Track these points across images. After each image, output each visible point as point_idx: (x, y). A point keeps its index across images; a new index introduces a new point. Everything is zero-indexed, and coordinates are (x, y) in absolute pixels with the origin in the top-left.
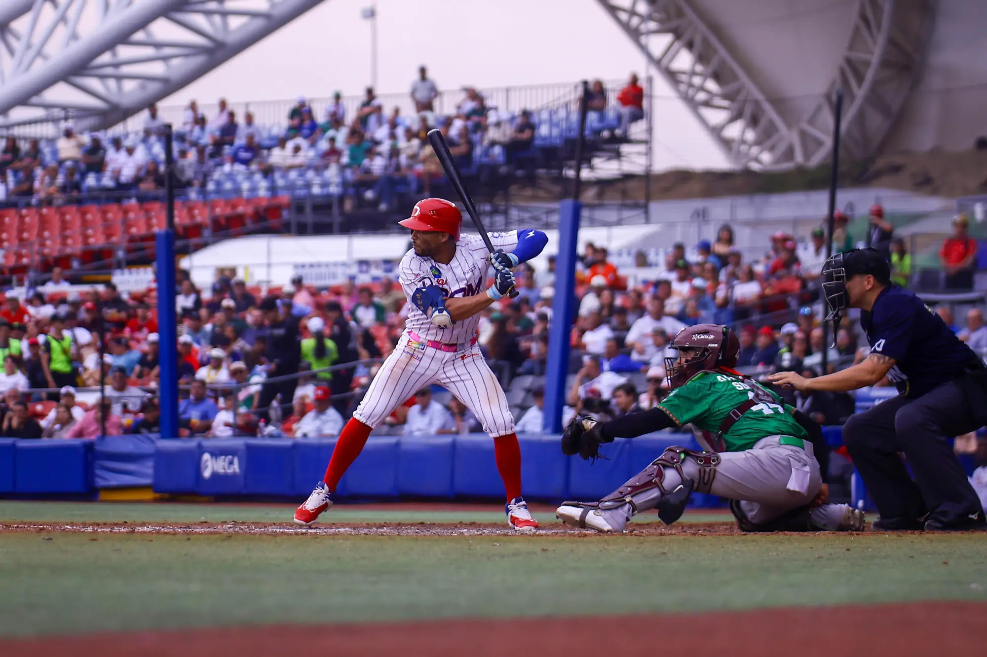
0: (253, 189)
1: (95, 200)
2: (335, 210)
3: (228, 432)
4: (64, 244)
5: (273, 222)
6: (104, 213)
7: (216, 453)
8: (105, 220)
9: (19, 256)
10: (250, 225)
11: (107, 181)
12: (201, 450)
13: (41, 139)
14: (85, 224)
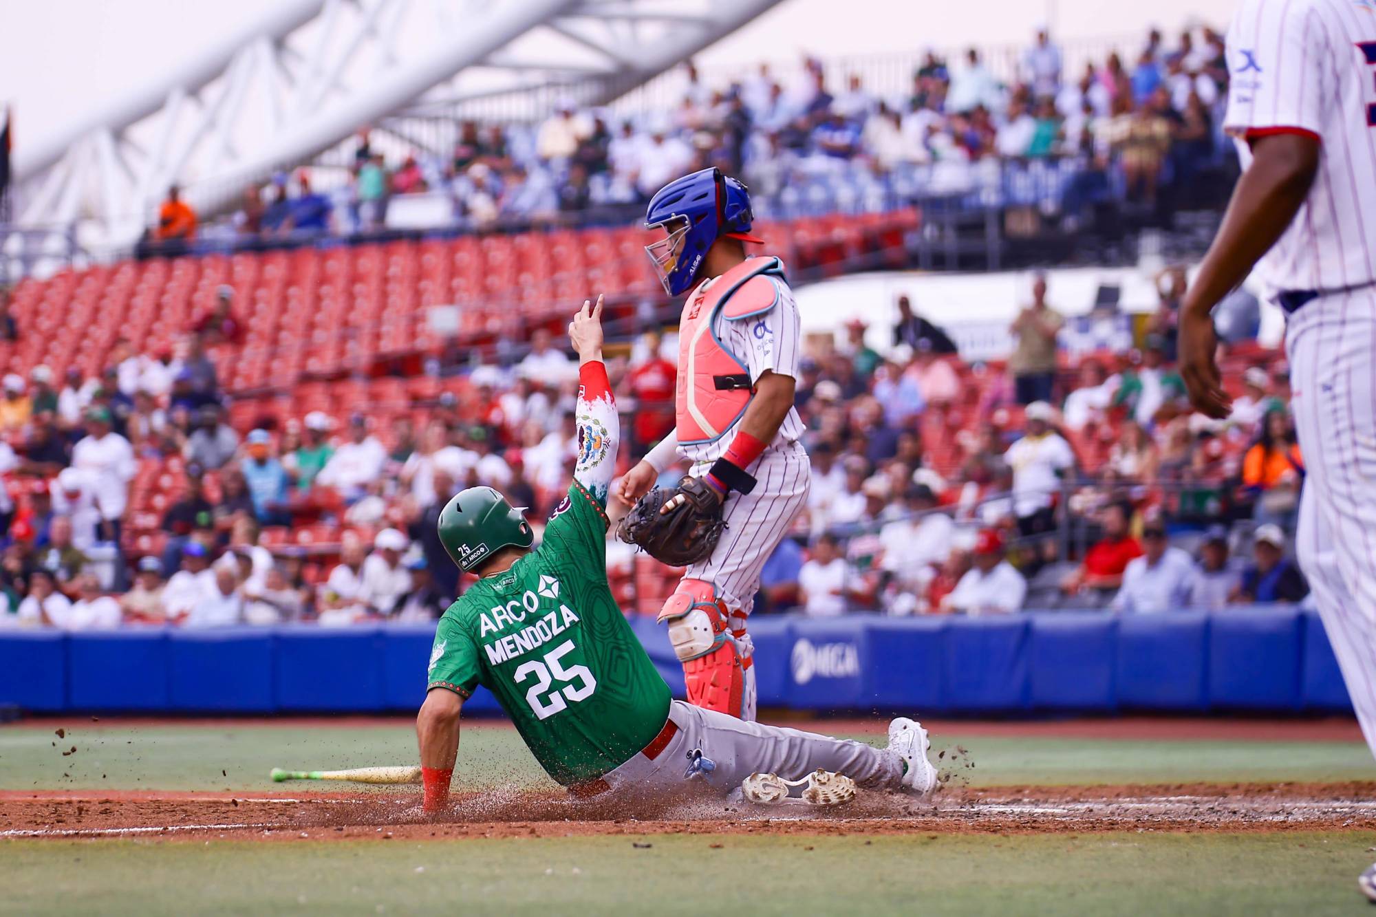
0: (859, 199)
1: (604, 222)
2: (992, 231)
3: (835, 605)
4: (555, 295)
5: (891, 253)
6: (617, 242)
7: (819, 641)
8: (619, 254)
9: (484, 317)
10: (854, 257)
11: (621, 191)
12: (792, 637)
13: (509, 122)
14: (588, 263)
